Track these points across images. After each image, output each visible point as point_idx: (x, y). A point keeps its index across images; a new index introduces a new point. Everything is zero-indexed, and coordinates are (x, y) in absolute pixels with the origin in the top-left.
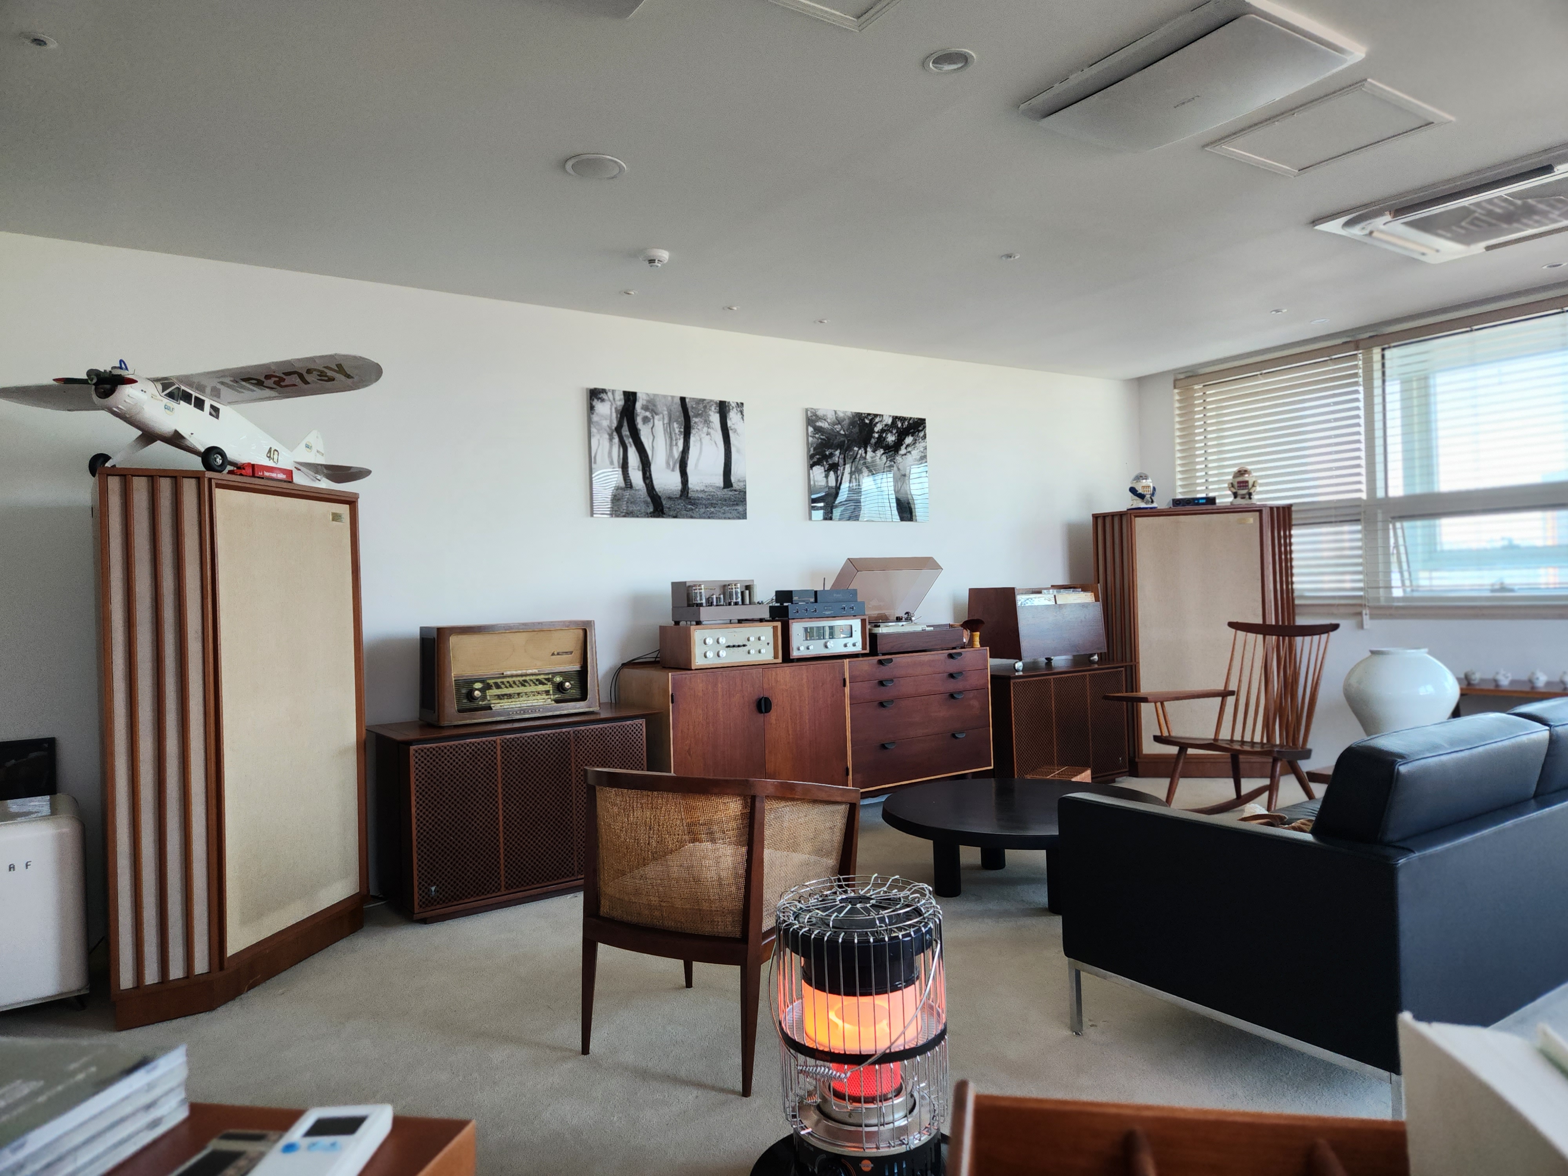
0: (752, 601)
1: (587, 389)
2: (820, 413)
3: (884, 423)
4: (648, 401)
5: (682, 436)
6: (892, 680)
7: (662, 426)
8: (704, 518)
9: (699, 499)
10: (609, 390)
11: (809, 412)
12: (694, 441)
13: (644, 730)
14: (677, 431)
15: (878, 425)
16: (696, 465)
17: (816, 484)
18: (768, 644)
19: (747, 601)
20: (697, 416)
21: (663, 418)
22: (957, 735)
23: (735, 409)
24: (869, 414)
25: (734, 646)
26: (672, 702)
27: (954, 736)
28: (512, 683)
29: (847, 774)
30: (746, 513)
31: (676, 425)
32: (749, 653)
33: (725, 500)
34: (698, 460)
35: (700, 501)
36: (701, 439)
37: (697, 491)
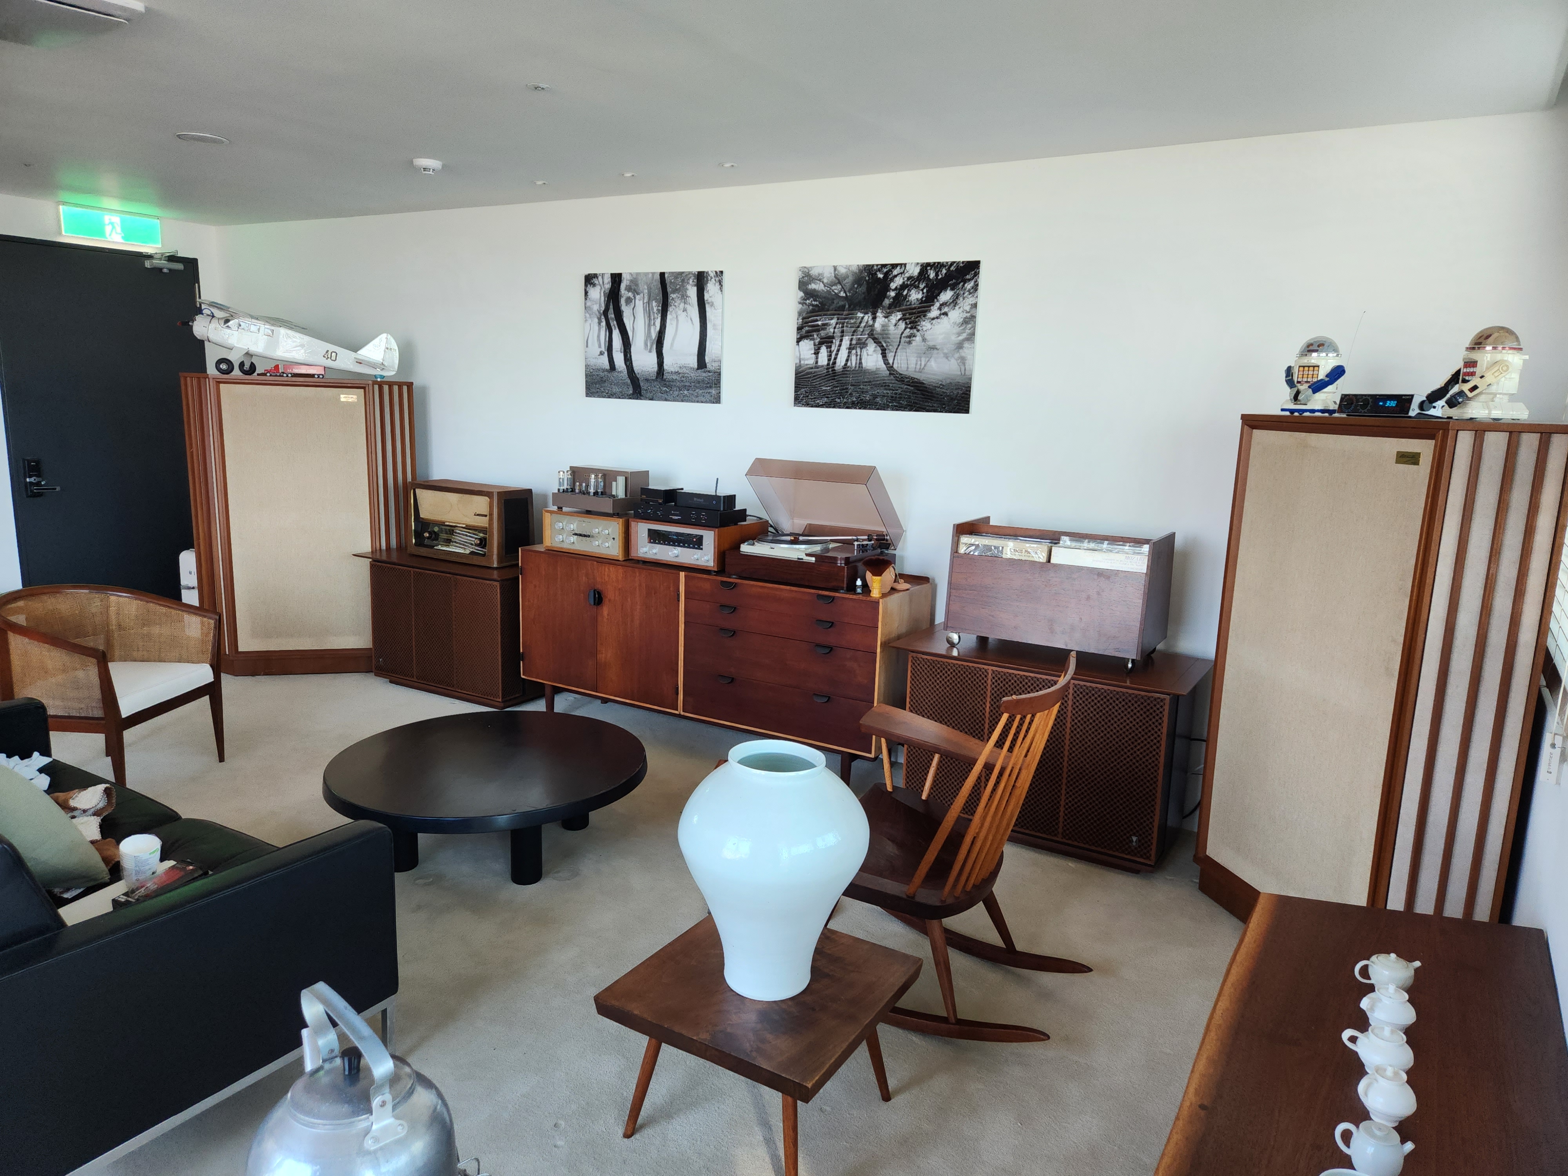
2: (814, 272)
3: (907, 275)
4: (631, 281)
5: (660, 315)
6: (736, 608)
7: (642, 306)
10: (600, 274)
11: (802, 273)
12: (671, 320)
14: (655, 309)
15: (897, 279)
16: (672, 345)
17: (802, 362)
18: (613, 539)
20: (674, 292)
21: (644, 297)
23: (713, 280)
24: (884, 266)
25: (580, 535)
26: (521, 574)
29: (677, 693)
30: (720, 397)
31: (654, 304)
32: (594, 544)
33: (699, 382)
34: (674, 340)
35: (674, 383)
36: (677, 317)
37: (672, 372)
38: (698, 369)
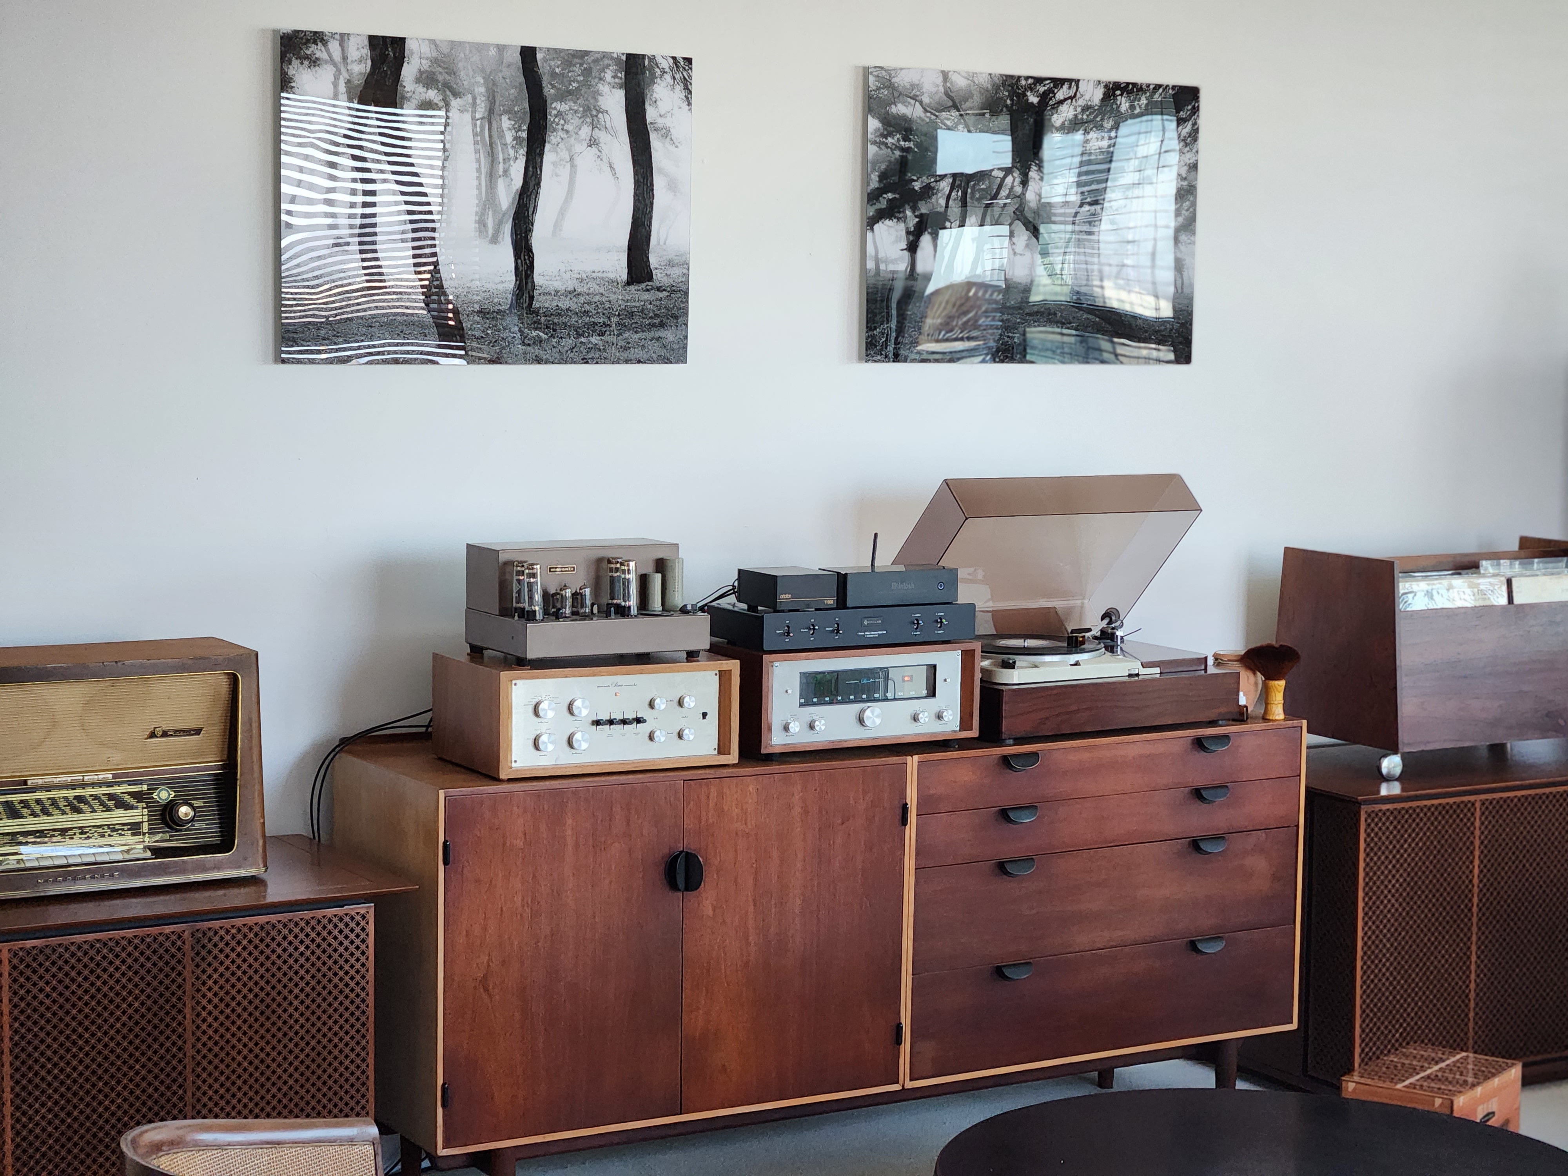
0: (669, 603)
1: (275, 32)
2: (902, 80)
3: (1081, 102)
4: (435, 61)
5: (523, 151)
6: (1031, 807)
7: (469, 128)
8: (573, 362)
9: (559, 312)
10: (333, 35)
11: (871, 79)
12: (554, 164)
13: (371, 928)
14: (509, 137)
15: (1064, 108)
16: (557, 226)
17: (882, 267)
18: (704, 715)
19: (656, 604)
20: (563, 96)
21: (474, 104)
22: (1200, 946)
23: (668, 77)
24: (1039, 80)
25: (611, 722)
26: (446, 863)
27: (1193, 946)
28: (47, 804)
29: (898, 1041)
30: (685, 348)
31: (506, 123)
32: (651, 737)
33: (631, 315)
34: (562, 213)
35: (563, 319)
36: (572, 158)
37: (557, 292)
38: (629, 283)
